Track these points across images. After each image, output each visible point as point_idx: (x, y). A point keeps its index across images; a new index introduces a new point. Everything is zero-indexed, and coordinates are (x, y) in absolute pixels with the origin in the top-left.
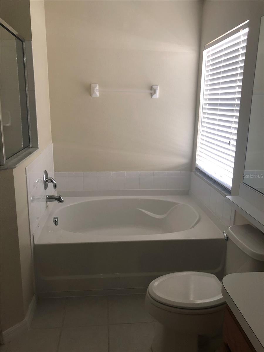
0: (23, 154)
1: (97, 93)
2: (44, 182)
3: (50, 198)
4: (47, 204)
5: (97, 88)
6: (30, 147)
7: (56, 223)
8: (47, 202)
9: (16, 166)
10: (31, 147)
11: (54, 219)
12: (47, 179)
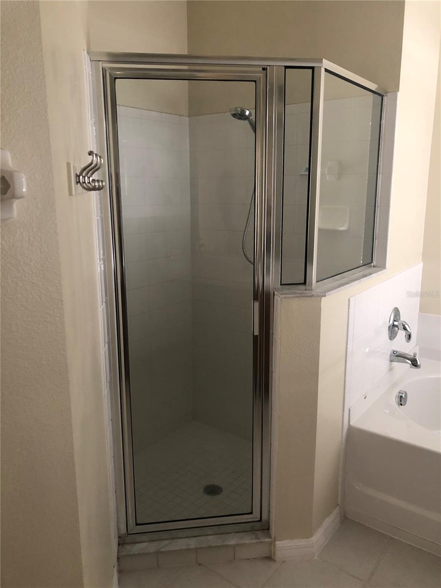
0: (352, 276)
2: (389, 327)
3: (398, 356)
4: (391, 365)
6: (371, 266)
7: (401, 401)
8: (391, 361)
9: (327, 294)
10: (374, 266)
11: (399, 393)
12: (396, 323)
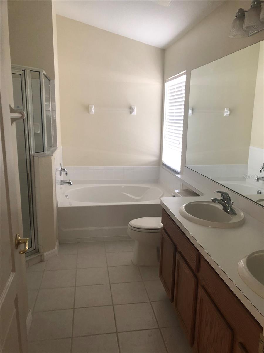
1: (93, 111)
2: (60, 171)
3: (63, 182)
4: (61, 186)
5: (93, 108)
10: (53, 147)
11: (66, 196)
